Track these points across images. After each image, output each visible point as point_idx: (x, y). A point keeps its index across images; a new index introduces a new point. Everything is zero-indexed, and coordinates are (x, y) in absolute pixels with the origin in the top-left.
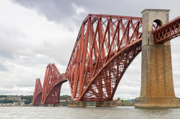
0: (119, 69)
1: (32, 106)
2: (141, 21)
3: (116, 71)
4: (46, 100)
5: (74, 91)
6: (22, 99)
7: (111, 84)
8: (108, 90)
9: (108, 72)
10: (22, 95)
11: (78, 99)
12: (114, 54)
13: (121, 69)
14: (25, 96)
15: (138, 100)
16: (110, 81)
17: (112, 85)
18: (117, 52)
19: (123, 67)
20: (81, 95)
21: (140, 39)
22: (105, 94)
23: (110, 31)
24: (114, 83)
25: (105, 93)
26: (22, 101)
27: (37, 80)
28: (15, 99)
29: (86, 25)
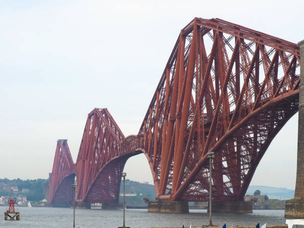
0: (259, 139)
1: (46, 205)
2: (299, 57)
3: (251, 142)
5: (162, 178)
6: (20, 188)
7: (242, 167)
8: (235, 180)
9: (235, 144)
10: (18, 179)
11: (170, 197)
12: (247, 112)
13: (261, 139)
14: (26, 182)
15: (290, 204)
16: (239, 161)
17: (244, 169)
18: (254, 109)
19: (265, 136)
20: (177, 189)
21: (296, 91)
22: (228, 188)
23: (241, 62)
24: (247, 166)
25: (229, 185)
26: (21, 194)
27: (59, 142)
28: (4, 188)
29: (187, 37)
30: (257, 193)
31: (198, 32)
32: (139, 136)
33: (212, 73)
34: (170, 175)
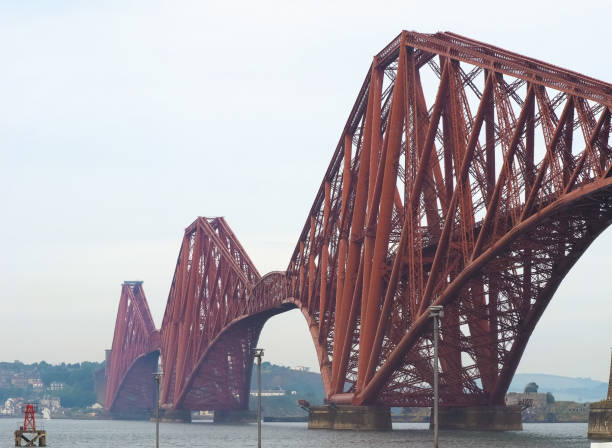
0: (534, 278)
3: (518, 286)
4: (187, 391)
6: (47, 382)
7: (500, 337)
8: (485, 363)
9: (486, 288)
10: (43, 363)
11: (354, 398)
13: (539, 279)
15: (599, 411)
16: (495, 323)
17: (504, 340)
18: (525, 218)
19: (547, 272)
20: (368, 382)
21: (610, 181)
22: (471, 379)
23: (496, 121)
24: (510, 334)
25: (473, 372)
26: (49, 392)
28: (13, 382)
29: (387, 71)
30: (532, 388)
31: (409, 60)
32: (290, 273)
33: (439, 145)
34: (352, 354)
